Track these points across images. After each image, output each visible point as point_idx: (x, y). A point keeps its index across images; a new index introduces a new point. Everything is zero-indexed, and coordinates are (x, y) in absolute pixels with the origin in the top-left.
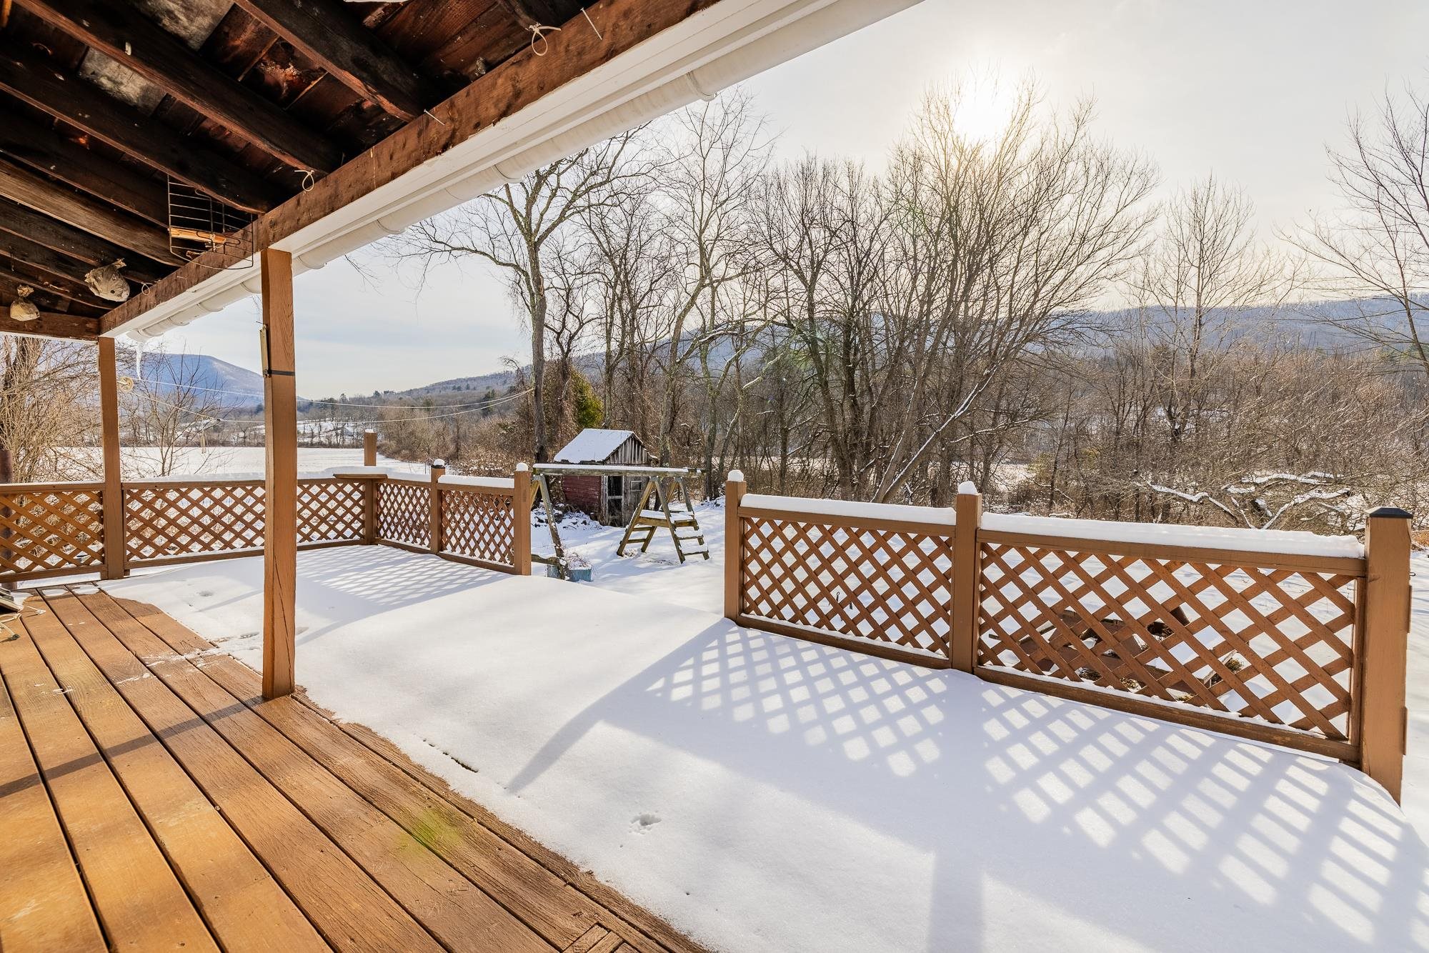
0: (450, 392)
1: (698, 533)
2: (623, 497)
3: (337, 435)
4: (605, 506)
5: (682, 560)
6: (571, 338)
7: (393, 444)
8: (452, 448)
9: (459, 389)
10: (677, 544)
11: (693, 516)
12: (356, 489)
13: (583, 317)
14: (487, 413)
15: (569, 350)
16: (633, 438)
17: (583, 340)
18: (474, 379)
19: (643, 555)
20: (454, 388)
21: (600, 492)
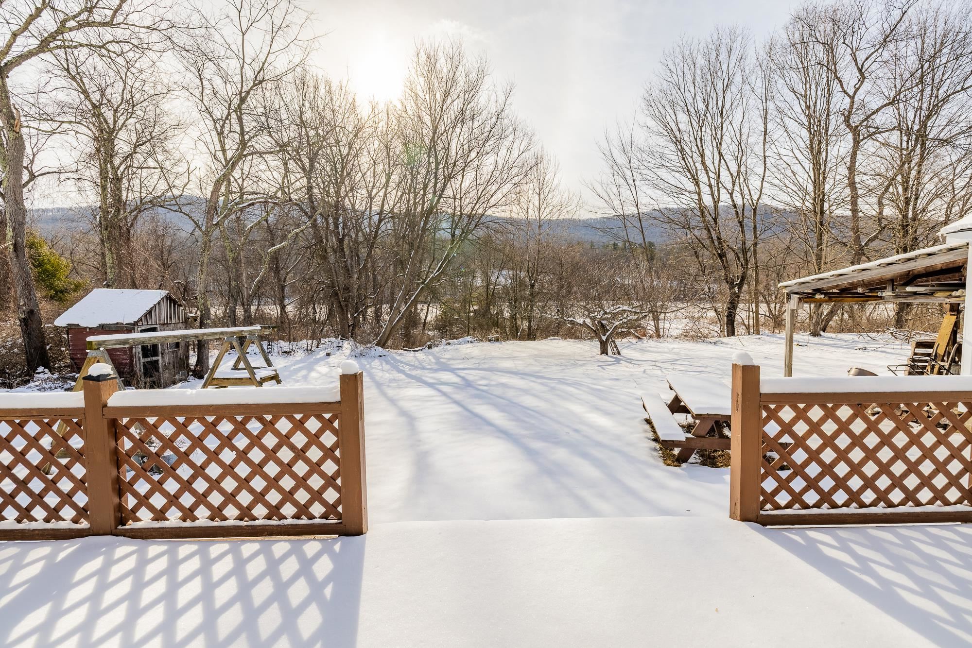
2: (160, 358)
4: (139, 369)
11: (274, 370)
16: (168, 298)
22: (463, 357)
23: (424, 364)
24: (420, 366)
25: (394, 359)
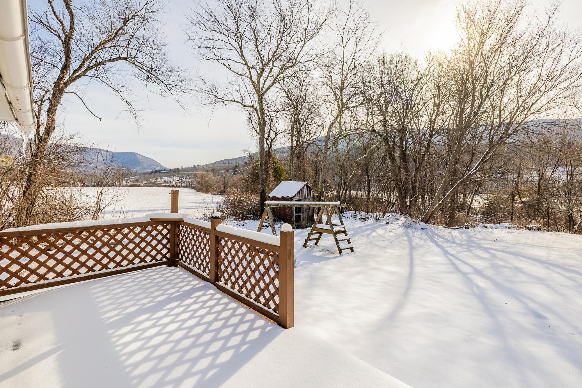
0: (222, 165)
1: (347, 237)
2: (302, 214)
3: (179, 182)
4: (293, 218)
5: (341, 252)
6: (272, 141)
7: (200, 186)
8: (222, 188)
9: (225, 163)
10: (338, 244)
11: (344, 228)
12: (165, 227)
13: (277, 131)
14: (236, 172)
15: (271, 146)
16: (307, 185)
17: (277, 141)
18: (231, 160)
19: (316, 247)
20: (223, 163)
21: (291, 212)
22: (494, 239)
23: (456, 240)
24: (451, 240)
25: (433, 232)
